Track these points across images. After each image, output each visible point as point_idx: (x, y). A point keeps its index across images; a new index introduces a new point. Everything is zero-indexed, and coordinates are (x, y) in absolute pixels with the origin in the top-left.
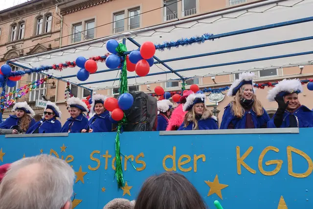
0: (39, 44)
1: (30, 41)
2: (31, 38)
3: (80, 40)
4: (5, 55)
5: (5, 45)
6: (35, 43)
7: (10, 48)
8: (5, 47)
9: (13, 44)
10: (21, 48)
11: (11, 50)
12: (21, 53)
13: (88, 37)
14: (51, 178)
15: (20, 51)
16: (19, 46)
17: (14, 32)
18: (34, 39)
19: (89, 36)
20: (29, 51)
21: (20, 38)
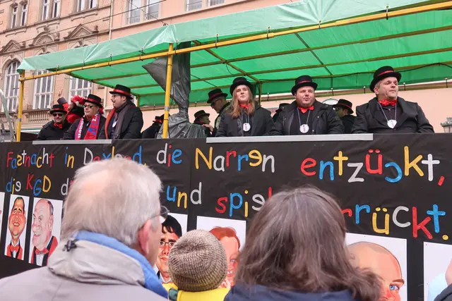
0: (81, 25)
1: (69, 20)
2: (69, 17)
3: (139, 20)
4: (35, 39)
5: (35, 25)
6: (76, 23)
7: (42, 30)
8: (34, 29)
9: (46, 24)
10: (56, 30)
11: (43, 33)
12: (57, 38)
13: (149, 15)
14: (121, 189)
15: (55, 34)
16: (54, 28)
17: (45, 7)
18: (74, 17)
19: (152, 14)
20: (67, 35)
21: (55, 16)
